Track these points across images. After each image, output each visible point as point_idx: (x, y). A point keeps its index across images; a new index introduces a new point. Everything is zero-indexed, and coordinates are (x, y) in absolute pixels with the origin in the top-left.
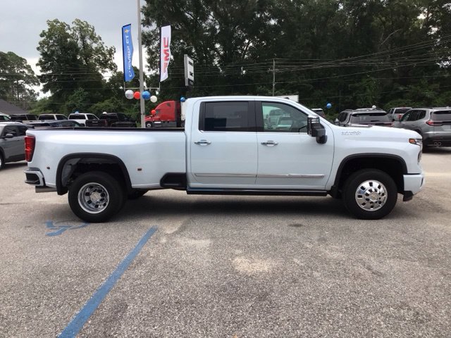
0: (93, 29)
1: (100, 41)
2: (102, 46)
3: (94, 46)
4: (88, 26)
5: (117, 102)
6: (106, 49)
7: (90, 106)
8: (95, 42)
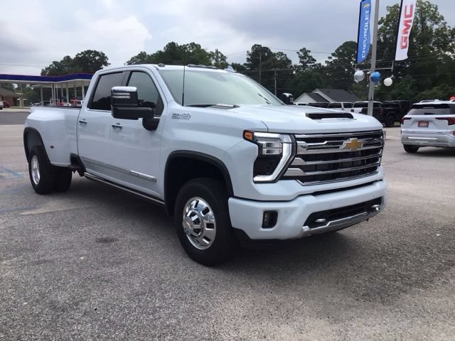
0: (436, 9)
1: (442, 21)
2: (445, 27)
3: (436, 27)
4: (430, 6)
5: (448, 89)
6: (448, 29)
7: (416, 94)
8: (436, 23)
